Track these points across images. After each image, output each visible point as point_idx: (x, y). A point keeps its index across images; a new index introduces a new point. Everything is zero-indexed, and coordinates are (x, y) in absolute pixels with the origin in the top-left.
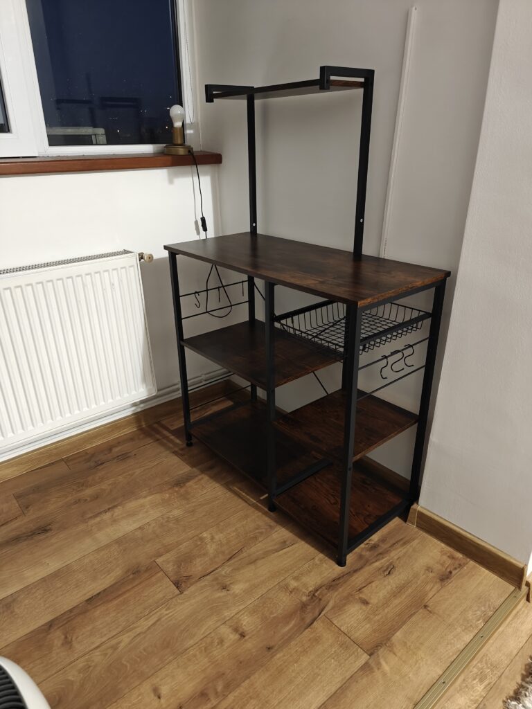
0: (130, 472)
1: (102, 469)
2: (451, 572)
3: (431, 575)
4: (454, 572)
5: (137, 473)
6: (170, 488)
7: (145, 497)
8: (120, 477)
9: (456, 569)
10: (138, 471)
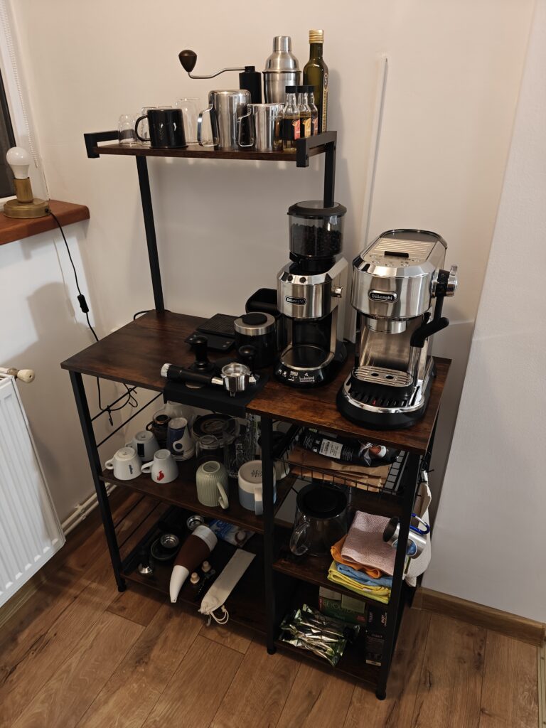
0: (64, 667)
1: (18, 678)
2: (479, 654)
3: (466, 666)
4: (482, 653)
5: (74, 665)
6: (133, 672)
7: (106, 702)
8: (52, 682)
9: (481, 647)
10: (74, 661)
